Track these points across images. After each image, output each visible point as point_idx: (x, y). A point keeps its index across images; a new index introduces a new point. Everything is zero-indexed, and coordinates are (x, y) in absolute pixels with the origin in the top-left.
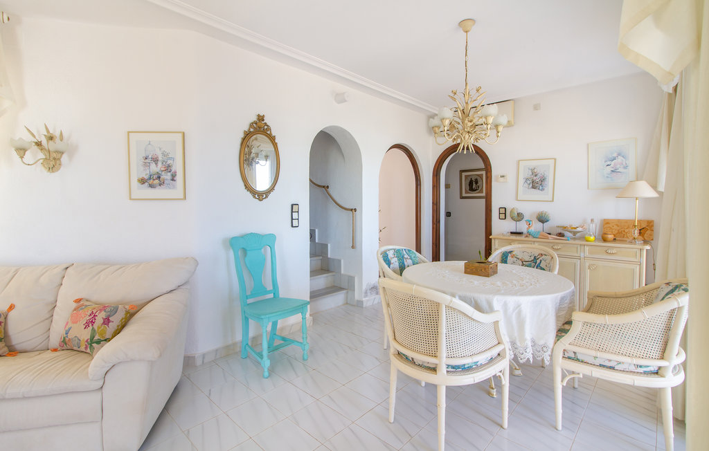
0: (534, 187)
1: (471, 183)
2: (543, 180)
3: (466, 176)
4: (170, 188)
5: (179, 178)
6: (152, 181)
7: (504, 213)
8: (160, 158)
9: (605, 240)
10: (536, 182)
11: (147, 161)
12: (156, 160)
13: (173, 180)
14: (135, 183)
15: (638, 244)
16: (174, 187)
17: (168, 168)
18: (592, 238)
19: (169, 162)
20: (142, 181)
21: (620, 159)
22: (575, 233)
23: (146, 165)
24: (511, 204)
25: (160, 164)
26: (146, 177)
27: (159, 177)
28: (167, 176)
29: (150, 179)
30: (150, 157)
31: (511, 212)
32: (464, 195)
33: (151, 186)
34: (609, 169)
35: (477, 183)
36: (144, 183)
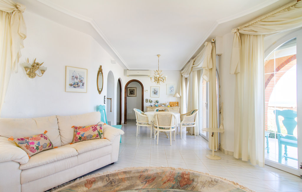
0: (155, 94)
1: (131, 92)
2: (157, 92)
3: (129, 90)
4: (82, 88)
5: (85, 85)
6: (75, 85)
7: (147, 101)
8: (78, 77)
9: (171, 106)
10: (155, 93)
11: (73, 78)
12: (77, 78)
13: (83, 85)
14: (68, 85)
15: (177, 107)
16: (83, 88)
17: (81, 81)
18: (169, 106)
19: (82, 79)
20: (71, 85)
21: (172, 88)
22: (165, 105)
23: (73, 79)
24: (149, 98)
25: (78, 79)
26: (73, 84)
27: (78, 84)
28: (81, 84)
29: (74, 84)
30: (75, 76)
31: (149, 100)
32: (128, 95)
33: (74, 87)
34: (170, 90)
35: (133, 92)
36: (71, 86)
